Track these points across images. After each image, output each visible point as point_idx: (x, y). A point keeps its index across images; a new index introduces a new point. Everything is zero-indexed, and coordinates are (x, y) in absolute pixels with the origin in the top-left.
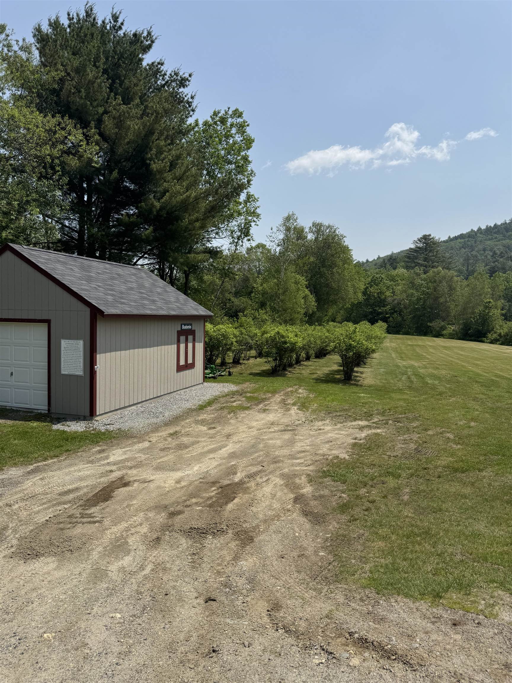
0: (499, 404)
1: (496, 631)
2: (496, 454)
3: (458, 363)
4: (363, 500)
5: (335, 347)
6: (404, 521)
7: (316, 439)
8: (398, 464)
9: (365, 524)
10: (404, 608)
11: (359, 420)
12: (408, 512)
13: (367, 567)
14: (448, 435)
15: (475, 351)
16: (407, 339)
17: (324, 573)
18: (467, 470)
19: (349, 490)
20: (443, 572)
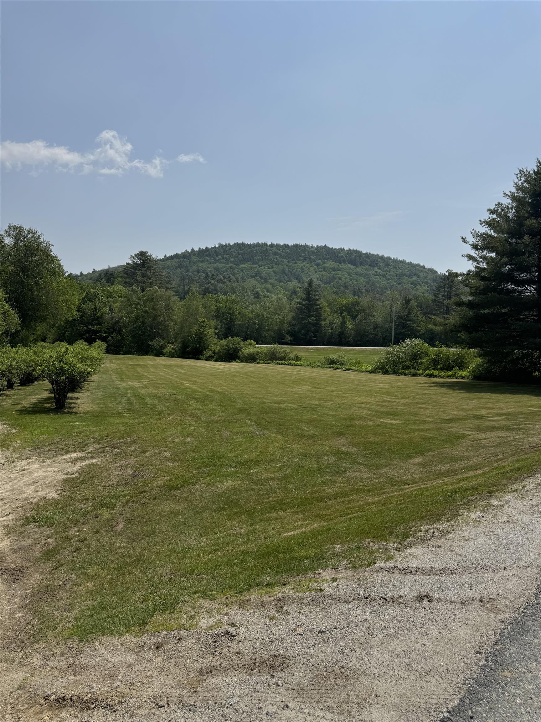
0: (212, 418)
1: (194, 641)
2: (208, 465)
3: (177, 381)
4: (72, 541)
5: (43, 372)
6: (116, 553)
7: (18, 482)
8: (113, 493)
9: (73, 567)
10: (108, 648)
11: (72, 452)
12: (120, 543)
13: (72, 615)
14: (165, 454)
15: (193, 368)
16: (128, 359)
17: (19, 637)
18: (182, 486)
19: (57, 533)
20: (151, 597)
